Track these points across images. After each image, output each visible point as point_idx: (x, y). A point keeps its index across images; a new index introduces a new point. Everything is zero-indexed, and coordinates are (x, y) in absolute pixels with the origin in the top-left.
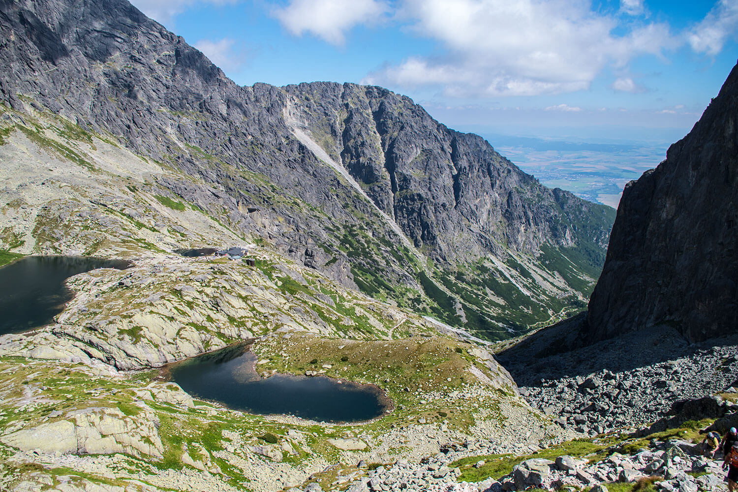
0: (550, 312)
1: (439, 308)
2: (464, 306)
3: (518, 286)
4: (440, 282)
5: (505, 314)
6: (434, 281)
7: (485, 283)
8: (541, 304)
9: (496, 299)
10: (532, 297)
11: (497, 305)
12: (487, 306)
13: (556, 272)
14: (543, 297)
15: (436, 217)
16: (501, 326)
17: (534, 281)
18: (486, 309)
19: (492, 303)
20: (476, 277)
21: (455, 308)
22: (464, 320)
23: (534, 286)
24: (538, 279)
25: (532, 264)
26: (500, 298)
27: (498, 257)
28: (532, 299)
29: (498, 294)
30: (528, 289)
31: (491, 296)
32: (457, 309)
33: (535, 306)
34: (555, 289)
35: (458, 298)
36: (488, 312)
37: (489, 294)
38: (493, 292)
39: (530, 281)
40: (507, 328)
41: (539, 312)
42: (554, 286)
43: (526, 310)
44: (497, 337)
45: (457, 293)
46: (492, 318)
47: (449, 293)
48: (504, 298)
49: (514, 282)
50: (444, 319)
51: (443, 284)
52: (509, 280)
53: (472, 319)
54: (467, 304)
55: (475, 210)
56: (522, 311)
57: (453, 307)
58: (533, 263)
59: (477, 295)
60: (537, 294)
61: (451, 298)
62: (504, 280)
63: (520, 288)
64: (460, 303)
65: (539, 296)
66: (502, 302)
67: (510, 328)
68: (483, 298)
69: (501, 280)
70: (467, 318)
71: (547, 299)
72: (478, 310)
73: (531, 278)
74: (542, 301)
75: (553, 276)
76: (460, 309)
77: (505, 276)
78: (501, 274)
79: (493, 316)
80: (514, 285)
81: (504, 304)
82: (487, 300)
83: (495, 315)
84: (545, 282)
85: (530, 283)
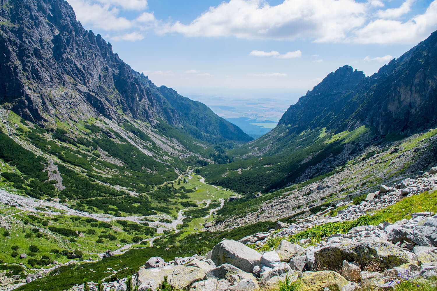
0: (177, 171)
1: (19, 173)
2: (62, 169)
3: (137, 146)
4: (26, 140)
5: (124, 176)
6: (17, 140)
7: (96, 144)
8: (165, 163)
9: (110, 160)
10: (155, 157)
11: (111, 166)
12: (97, 168)
13: (173, 139)
14: (165, 157)
15: (23, 62)
16: (119, 190)
17: (154, 144)
18: (97, 170)
19: (105, 165)
20: (84, 136)
21: (47, 172)
22: (60, 187)
23: (154, 148)
24: (158, 143)
25: (149, 130)
26: (116, 160)
27: (113, 119)
28: (155, 159)
29: (114, 155)
30: (150, 150)
31: (104, 156)
32: (49, 173)
33: (159, 167)
34: (176, 152)
35: (53, 159)
36: (100, 173)
37: (103, 156)
38: (107, 153)
39: (151, 144)
40: (127, 192)
41: (165, 171)
42: (175, 149)
43: (150, 171)
44: (113, 204)
45: (52, 153)
46: (105, 181)
47: (38, 153)
48: (122, 159)
49: (132, 143)
50: (25, 189)
51: (31, 143)
52: (127, 141)
53: (72, 184)
54: (67, 165)
55: (82, 70)
56: (144, 171)
57: (44, 171)
58: (151, 129)
59: (85, 156)
60: (159, 155)
61: (41, 159)
62: (120, 141)
63: (140, 149)
64: (56, 164)
65: (162, 156)
66: (119, 163)
67: (133, 191)
68: (93, 160)
69: (118, 141)
70: (64, 183)
71: (171, 159)
72: (83, 172)
73: (151, 141)
74: (166, 161)
75: (172, 141)
76: (55, 172)
77: (122, 138)
78: (118, 135)
79: (108, 179)
80: (134, 146)
81: (122, 166)
82: (99, 161)
83: (110, 177)
84: (165, 146)
85: (150, 145)
